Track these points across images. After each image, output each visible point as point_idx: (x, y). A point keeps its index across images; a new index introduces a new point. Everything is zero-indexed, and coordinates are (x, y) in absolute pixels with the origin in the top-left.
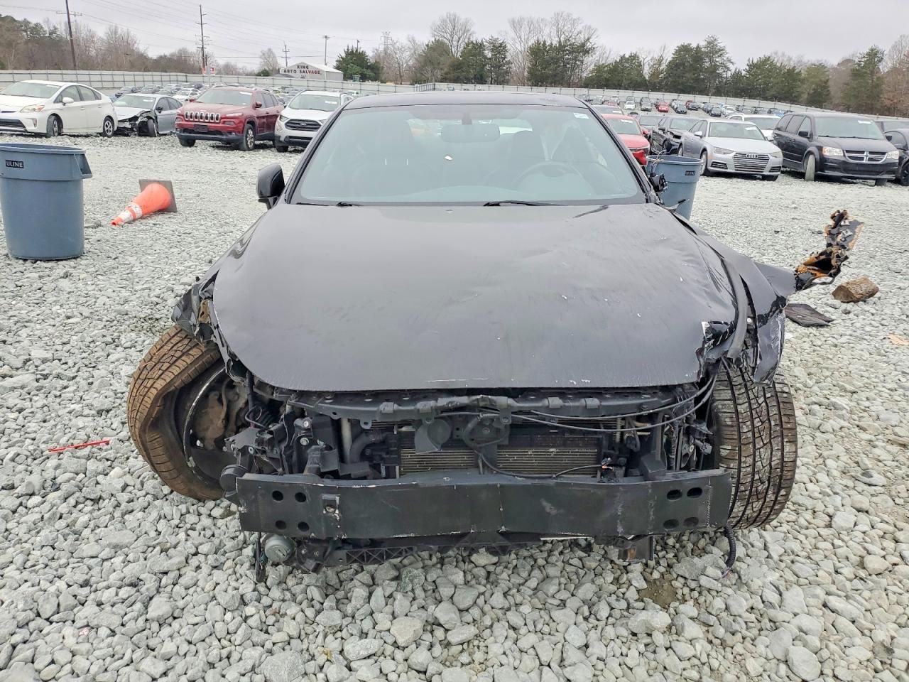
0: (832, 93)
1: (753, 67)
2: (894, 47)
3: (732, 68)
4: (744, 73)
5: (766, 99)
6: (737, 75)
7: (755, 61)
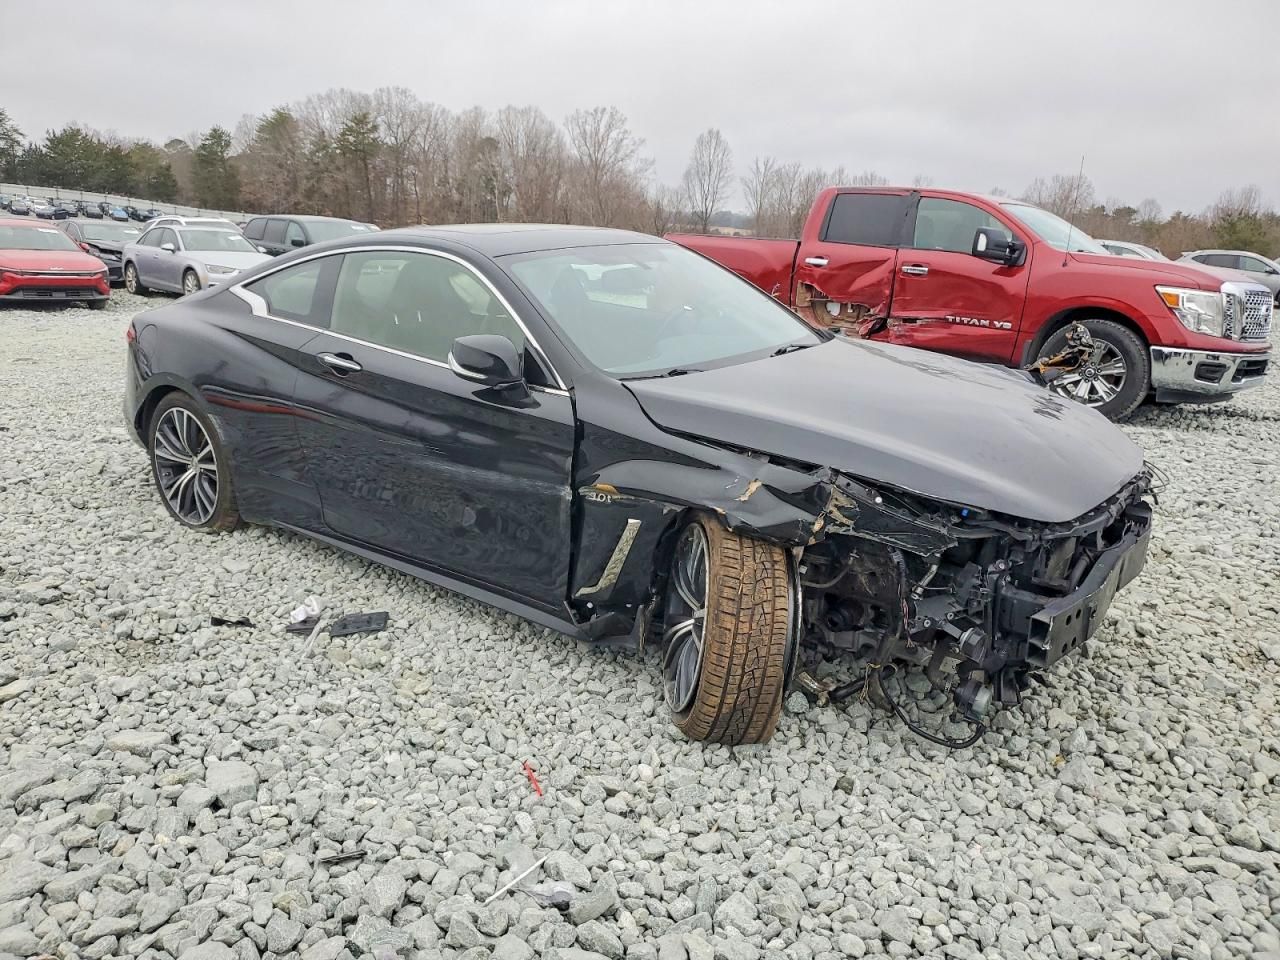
0: (180, 184)
1: (55, 142)
2: (239, 128)
3: (25, 143)
4: (44, 150)
5: (89, 189)
6: (32, 152)
7: (58, 134)
